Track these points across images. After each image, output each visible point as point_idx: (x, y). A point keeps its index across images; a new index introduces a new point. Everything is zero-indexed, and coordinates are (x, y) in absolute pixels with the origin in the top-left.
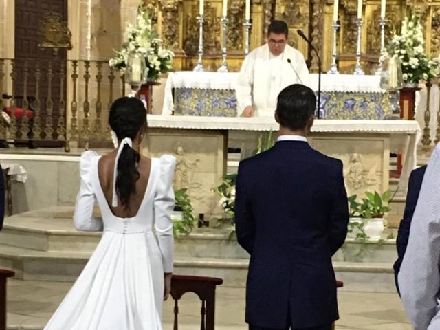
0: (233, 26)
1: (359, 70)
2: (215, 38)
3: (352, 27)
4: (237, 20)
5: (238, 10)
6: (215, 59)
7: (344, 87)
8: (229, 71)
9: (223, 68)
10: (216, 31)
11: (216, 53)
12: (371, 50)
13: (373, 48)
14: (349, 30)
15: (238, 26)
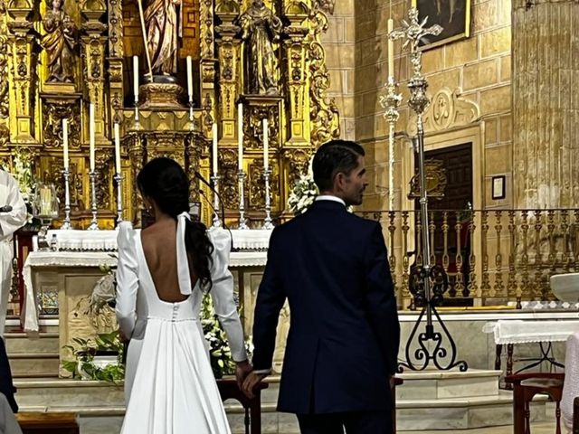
0: (99, 182)
1: (243, 225)
2: (78, 196)
3: (229, 182)
4: (102, 176)
5: (104, 164)
6: (80, 219)
7: (246, 243)
8: (100, 229)
9: (94, 226)
10: (78, 189)
11: (80, 213)
12: (249, 206)
13: (251, 204)
14: (226, 185)
15: (104, 182)
